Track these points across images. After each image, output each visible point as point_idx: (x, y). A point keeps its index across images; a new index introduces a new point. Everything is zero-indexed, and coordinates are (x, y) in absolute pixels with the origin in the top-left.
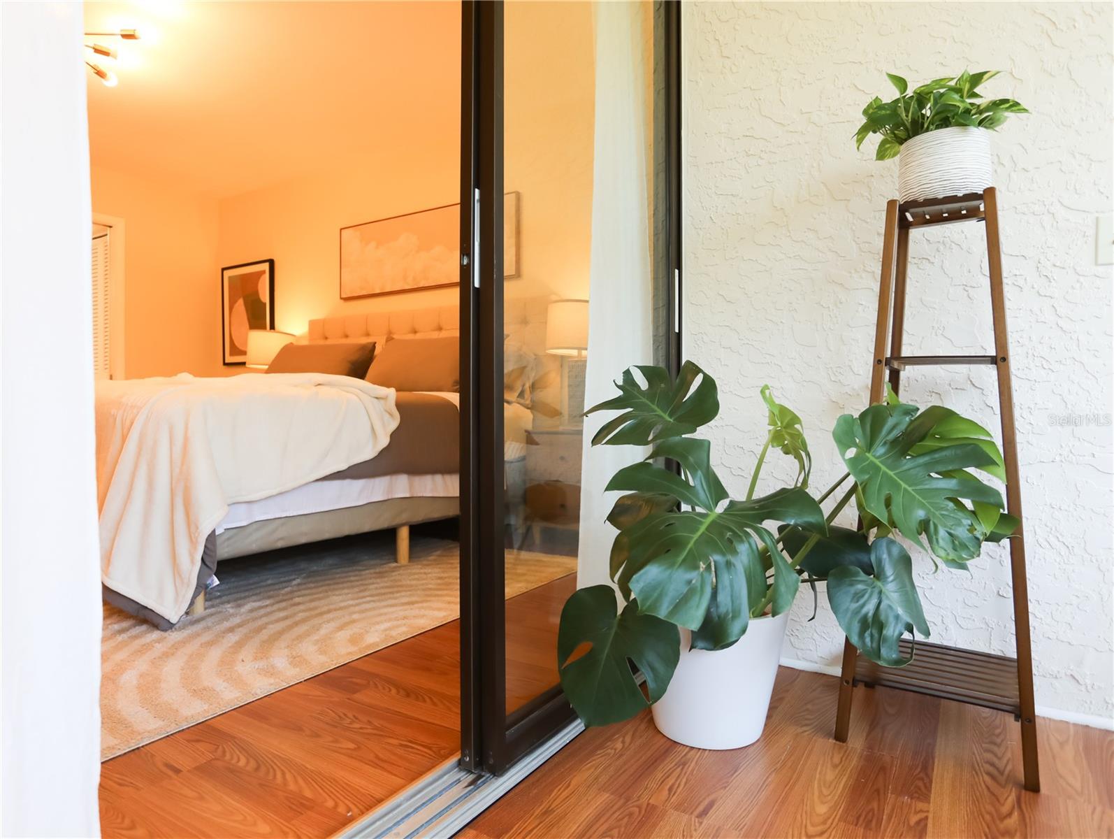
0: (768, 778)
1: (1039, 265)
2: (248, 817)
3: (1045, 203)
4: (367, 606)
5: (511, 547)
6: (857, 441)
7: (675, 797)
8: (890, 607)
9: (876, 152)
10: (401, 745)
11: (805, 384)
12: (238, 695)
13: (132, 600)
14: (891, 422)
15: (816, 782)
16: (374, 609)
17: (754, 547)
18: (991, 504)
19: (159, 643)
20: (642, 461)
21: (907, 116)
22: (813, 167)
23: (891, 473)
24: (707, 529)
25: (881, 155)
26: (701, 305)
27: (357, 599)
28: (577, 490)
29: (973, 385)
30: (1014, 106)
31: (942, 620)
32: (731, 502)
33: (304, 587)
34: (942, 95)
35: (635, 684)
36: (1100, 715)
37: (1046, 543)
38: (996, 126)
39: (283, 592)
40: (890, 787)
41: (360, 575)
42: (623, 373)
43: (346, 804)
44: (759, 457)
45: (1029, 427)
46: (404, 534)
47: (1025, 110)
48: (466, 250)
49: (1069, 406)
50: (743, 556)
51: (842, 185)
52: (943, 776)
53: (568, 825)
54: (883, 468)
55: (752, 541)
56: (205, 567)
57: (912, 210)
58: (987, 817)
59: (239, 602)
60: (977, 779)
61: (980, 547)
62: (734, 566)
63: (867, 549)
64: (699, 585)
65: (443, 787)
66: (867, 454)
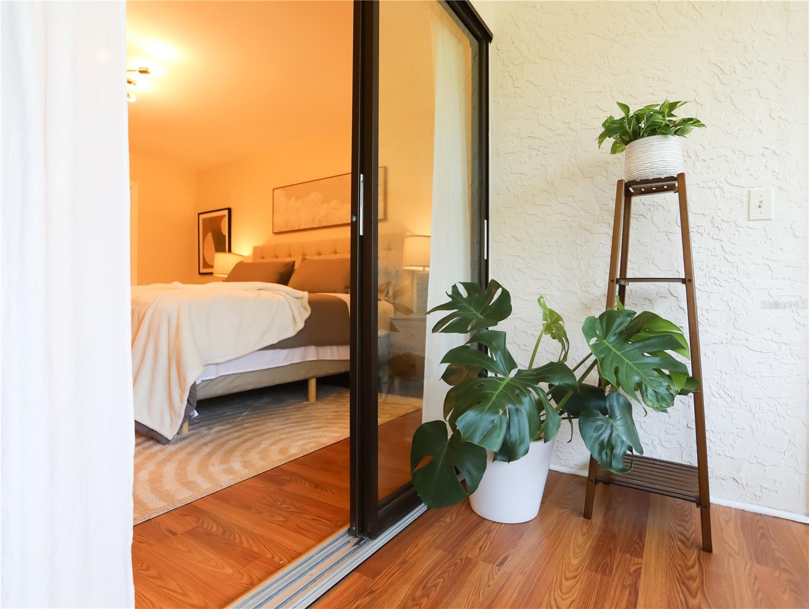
0: (541, 542)
1: (713, 220)
2: (219, 564)
3: (717, 181)
4: (290, 429)
5: (381, 392)
6: (598, 332)
7: (483, 553)
8: (618, 436)
9: (611, 148)
10: (313, 519)
11: (566, 292)
12: (211, 486)
13: (145, 426)
14: (618, 321)
15: (572, 544)
16: (294, 431)
17: (533, 400)
18: (681, 373)
19: (161, 452)
20: (464, 344)
21: (629, 128)
22: (571, 157)
23: (619, 353)
24: (503, 388)
25: (614, 150)
26: (501, 242)
27: (284, 425)
28: (423, 359)
29: (672, 295)
30: (696, 122)
31: (652, 442)
32: (519, 370)
33: (250, 417)
34: (651, 115)
35: (458, 481)
36: (752, 503)
37: (717, 395)
38: (685, 134)
39: (237, 420)
40: (618, 548)
41: (285, 410)
42: (452, 287)
43: (279, 556)
44: (537, 338)
45: (706, 321)
46: (313, 384)
47: (703, 125)
48: (354, 211)
49: (732, 309)
50: (526, 405)
51: (590, 169)
52: (651, 541)
53: (417, 570)
54: (614, 350)
55: (531, 396)
56: (190, 405)
57: (633, 186)
58: (679, 568)
59: (210, 426)
60: (673, 544)
61: (674, 400)
62: (521, 411)
63: (604, 398)
64: (499, 422)
65: (339, 546)
66: (604, 341)
